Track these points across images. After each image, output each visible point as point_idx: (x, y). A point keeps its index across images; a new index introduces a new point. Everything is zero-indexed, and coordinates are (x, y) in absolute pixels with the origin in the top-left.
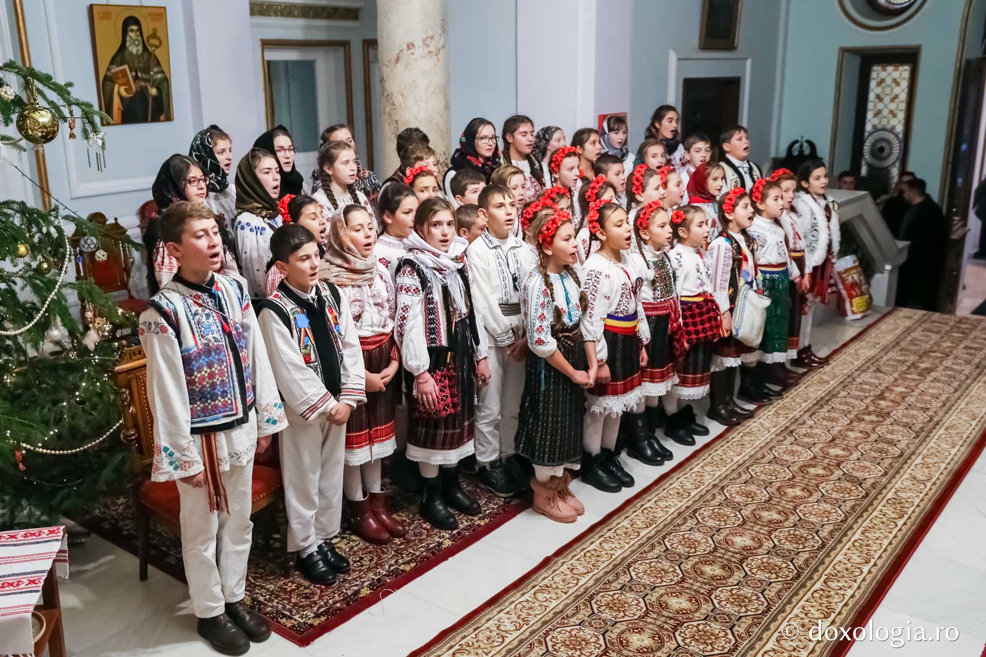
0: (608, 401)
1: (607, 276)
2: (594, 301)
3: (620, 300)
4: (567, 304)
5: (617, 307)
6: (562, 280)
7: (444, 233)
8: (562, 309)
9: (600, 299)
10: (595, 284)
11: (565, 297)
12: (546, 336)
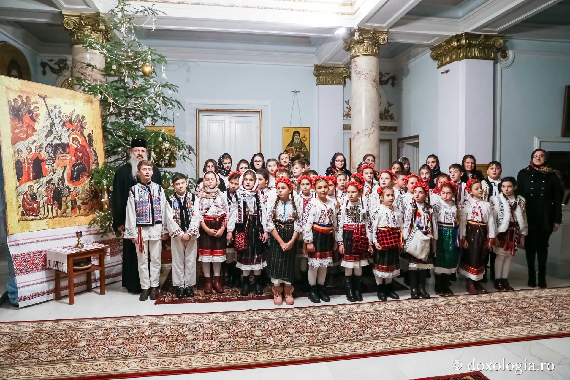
0: (313, 261)
1: (315, 206)
2: (308, 216)
3: (321, 217)
4: (284, 213)
5: (319, 220)
6: (285, 204)
7: (248, 183)
8: (281, 215)
9: (311, 215)
10: (310, 209)
11: (284, 210)
12: (271, 223)
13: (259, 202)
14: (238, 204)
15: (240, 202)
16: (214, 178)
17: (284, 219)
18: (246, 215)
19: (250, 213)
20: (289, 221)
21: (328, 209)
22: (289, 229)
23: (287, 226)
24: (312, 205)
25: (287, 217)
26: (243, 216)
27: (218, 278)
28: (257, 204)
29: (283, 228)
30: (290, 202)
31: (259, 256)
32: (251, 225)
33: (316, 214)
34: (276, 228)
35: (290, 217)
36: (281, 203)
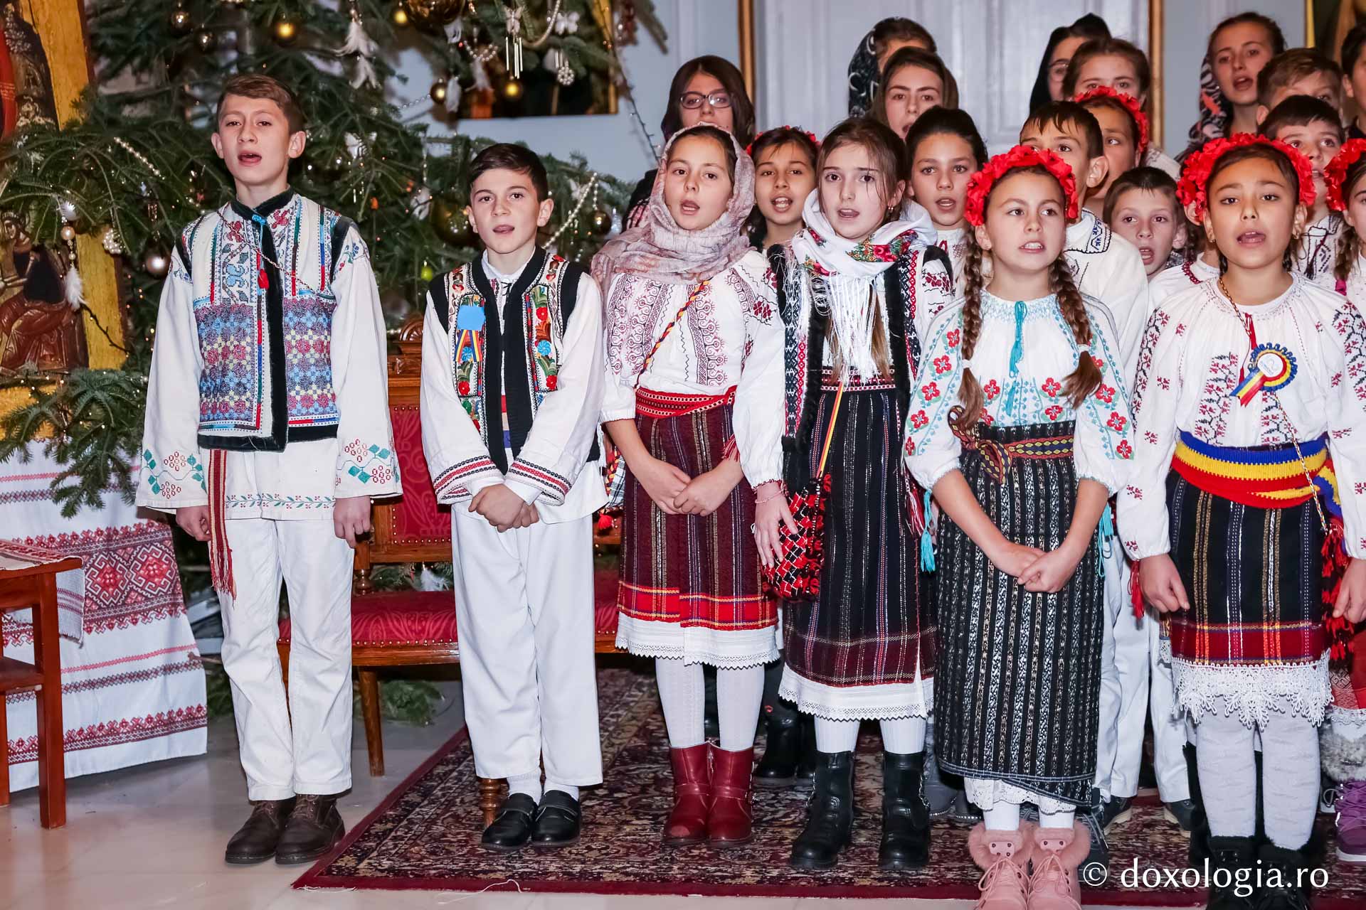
1: (1180, 329)
2: (1143, 387)
3: (1208, 396)
4: (1012, 374)
5: (1202, 417)
6: (1020, 317)
7: (846, 195)
8: (993, 382)
9: (1152, 383)
10: (1150, 345)
11: (1009, 356)
12: (929, 436)
13: (907, 313)
14: (786, 321)
15: (795, 312)
16: (717, 166)
17: (1013, 412)
18: (824, 388)
19: (845, 379)
20: (1046, 420)
21: (1258, 343)
22: (1046, 469)
23: (1035, 449)
24: (1163, 322)
25: (1029, 395)
26: (803, 396)
27: (730, 762)
28: (891, 326)
29: (1006, 466)
30: (1049, 302)
31: (904, 638)
32: (849, 446)
33: (1181, 381)
34: (959, 465)
35: (1052, 395)
36: (994, 310)
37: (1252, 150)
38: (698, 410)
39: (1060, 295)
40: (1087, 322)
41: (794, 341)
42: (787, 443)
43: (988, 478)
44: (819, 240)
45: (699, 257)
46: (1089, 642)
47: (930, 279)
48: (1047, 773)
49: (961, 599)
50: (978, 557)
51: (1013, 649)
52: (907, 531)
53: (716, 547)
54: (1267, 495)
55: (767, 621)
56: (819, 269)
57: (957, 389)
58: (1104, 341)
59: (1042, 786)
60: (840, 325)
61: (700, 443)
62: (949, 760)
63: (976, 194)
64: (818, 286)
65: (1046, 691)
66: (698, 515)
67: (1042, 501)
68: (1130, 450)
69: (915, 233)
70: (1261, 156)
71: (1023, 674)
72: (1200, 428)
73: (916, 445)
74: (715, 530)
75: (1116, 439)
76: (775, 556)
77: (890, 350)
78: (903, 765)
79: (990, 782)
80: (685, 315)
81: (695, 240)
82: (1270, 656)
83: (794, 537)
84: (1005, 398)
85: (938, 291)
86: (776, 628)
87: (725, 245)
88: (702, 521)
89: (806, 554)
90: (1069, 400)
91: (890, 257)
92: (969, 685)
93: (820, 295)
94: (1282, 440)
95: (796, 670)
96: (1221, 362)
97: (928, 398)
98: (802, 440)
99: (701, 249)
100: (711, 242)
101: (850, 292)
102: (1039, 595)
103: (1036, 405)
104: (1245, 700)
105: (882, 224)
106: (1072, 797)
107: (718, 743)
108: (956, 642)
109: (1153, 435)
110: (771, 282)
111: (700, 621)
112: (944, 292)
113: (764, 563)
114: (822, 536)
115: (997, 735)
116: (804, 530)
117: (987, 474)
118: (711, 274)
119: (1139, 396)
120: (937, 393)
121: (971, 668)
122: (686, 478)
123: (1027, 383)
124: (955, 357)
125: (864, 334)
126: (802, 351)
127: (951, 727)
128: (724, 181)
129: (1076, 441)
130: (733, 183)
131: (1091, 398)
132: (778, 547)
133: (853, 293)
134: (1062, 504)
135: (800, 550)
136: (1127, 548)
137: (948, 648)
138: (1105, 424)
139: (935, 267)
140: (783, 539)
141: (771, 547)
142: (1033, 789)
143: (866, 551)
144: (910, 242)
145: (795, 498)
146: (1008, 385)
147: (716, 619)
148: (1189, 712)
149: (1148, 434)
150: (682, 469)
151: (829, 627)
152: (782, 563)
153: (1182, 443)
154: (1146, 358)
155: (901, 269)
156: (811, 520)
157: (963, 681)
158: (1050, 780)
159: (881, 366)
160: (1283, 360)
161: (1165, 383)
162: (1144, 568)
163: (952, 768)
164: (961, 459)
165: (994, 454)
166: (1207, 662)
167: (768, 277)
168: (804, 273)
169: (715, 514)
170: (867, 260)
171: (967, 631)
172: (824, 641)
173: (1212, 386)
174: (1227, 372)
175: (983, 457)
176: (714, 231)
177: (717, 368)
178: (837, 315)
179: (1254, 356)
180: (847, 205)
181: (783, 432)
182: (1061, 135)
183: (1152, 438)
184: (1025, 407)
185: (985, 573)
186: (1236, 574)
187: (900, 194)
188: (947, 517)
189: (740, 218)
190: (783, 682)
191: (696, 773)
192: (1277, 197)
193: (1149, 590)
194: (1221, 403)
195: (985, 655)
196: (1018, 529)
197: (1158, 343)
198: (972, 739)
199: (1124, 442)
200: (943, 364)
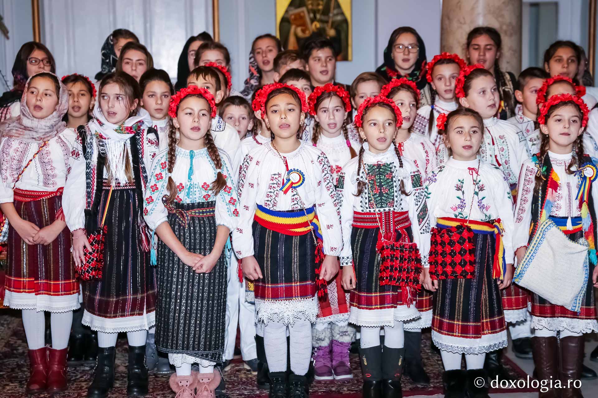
1: (258, 163)
2: (242, 187)
3: (270, 190)
4: (189, 180)
5: (267, 199)
6: (192, 157)
7: (110, 105)
8: (181, 184)
9: (246, 185)
10: (245, 169)
11: (188, 173)
12: (154, 207)
13: (140, 156)
14: (86, 159)
15: (91, 155)
16: (51, 90)
17: (190, 196)
18: (104, 188)
19: (113, 184)
20: (204, 200)
21: (290, 169)
22: (204, 221)
23: (199, 213)
24: (250, 160)
25: (196, 189)
26: (95, 191)
27: (57, 354)
28: (133, 161)
29: (188, 220)
30: (204, 150)
31: (139, 296)
32: (116, 214)
33: (258, 184)
34: (167, 219)
35: (206, 189)
36: (181, 154)
37: (282, 90)
38: (44, 198)
39: (208, 148)
40: (220, 160)
41: (90, 167)
42: (87, 212)
43: (180, 225)
44: (101, 124)
45: (43, 131)
46: (222, 293)
47: (150, 141)
48: (205, 350)
49: (168, 277)
50: (176, 259)
51: (190, 298)
52: (140, 249)
53: (52, 259)
54: (294, 230)
55: (75, 291)
56: (101, 136)
57: (165, 187)
58: (227, 168)
59: (202, 355)
60: (111, 161)
61: (45, 213)
62: (163, 346)
63: (173, 104)
64: (101, 144)
65: (204, 315)
66: (43, 245)
67: (203, 235)
68: (238, 213)
69: (143, 122)
70: (286, 93)
71: (194, 308)
72: (266, 203)
73: (149, 211)
74: (51, 251)
75: (233, 208)
76: (82, 262)
77: (133, 172)
78: (137, 351)
79: (180, 355)
80: (37, 156)
81: (41, 123)
82: (295, 296)
83: (90, 253)
84: (187, 191)
85: (153, 147)
86: (79, 294)
87: (55, 125)
88: (45, 248)
89: (96, 261)
90: (213, 192)
91: (133, 132)
92: (171, 314)
93: (102, 148)
94: (299, 208)
95: (90, 312)
96: (275, 177)
97: (153, 191)
98: (94, 211)
99: (44, 127)
100: (49, 124)
101: (115, 147)
102: (202, 275)
103: (200, 194)
104: (285, 315)
105: (129, 117)
106: (215, 359)
107: (51, 346)
108: (166, 295)
109: (247, 207)
110: (79, 141)
111: (44, 292)
112: (156, 147)
113: (77, 265)
114: (103, 253)
115: (184, 335)
116: (95, 250)
117: (179, 224)
118: (49, 138)
119: (241, 191)
120: (157, 189)
121: (172, 307)
122: (38, 229)
123: (196, 184)
124: (165, 174)
125: (121, 165)
126: (94, 172)
127: (164, 332)
128: (54, 97)
129: (216, 209)
130: (58, 98)
131: (222, 192)
132: (83, 258)
133: (116, 147)
134: (211, 236)
135: (93, 259)
136: (236, 254)
137: (162, 298)
138: (228, 202)
139: (152, 136)
140: (85, 254)
141: (80, 257)
142: (198, 357)
143: (123, 258)
144: (141, 126)
145: (91, 236)
146: (187, 185)
147: (52, 291)
148: (263, 321)
149: (245, 206)
150: (36, 225)
151: (106, 292)
152: (85, 265)
153: (258, 210)
154: (243, 175)
155: (137, 137)
156: (98, 245)
157: (169, 312)
158: (206, 352)
159: (129, 179)
160: (299, 175)
161: (252, 185)
162: (244, 262)
163: (164, 350)
164: (168, 217)
165: (182, 215)
166: (270, 300)
167: (78, 139)
168: (94, 138)
169: (51, 244)
170: (123, 133)
171: (171, 291)
172: (103, 299)
173: (271, 186)
174: (277, 180)
175: (178, 216)
176: (50, 119)
177: (52, 180)
178: (110, 156)
179: (288, 174)
180: (112, 110)
181: (85, 208)
182: (205, 82)
183: (247, 208)
184: (195, 195)
185: (179, 266)
186: (281, 263)
187: (136, 105)
188: (162, 242)
189: (62, 114)
190: (84, 317)
191: (41, 360)
192: (294, 110)
193: (246, 271)
194: (275, 193)
195: (178, 301)
196: (192, 247)
197: (248, 169)
198: (173, 337)
199: (236, 210)
200: (159, 176)
